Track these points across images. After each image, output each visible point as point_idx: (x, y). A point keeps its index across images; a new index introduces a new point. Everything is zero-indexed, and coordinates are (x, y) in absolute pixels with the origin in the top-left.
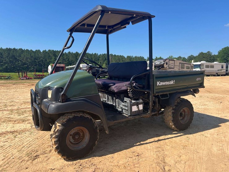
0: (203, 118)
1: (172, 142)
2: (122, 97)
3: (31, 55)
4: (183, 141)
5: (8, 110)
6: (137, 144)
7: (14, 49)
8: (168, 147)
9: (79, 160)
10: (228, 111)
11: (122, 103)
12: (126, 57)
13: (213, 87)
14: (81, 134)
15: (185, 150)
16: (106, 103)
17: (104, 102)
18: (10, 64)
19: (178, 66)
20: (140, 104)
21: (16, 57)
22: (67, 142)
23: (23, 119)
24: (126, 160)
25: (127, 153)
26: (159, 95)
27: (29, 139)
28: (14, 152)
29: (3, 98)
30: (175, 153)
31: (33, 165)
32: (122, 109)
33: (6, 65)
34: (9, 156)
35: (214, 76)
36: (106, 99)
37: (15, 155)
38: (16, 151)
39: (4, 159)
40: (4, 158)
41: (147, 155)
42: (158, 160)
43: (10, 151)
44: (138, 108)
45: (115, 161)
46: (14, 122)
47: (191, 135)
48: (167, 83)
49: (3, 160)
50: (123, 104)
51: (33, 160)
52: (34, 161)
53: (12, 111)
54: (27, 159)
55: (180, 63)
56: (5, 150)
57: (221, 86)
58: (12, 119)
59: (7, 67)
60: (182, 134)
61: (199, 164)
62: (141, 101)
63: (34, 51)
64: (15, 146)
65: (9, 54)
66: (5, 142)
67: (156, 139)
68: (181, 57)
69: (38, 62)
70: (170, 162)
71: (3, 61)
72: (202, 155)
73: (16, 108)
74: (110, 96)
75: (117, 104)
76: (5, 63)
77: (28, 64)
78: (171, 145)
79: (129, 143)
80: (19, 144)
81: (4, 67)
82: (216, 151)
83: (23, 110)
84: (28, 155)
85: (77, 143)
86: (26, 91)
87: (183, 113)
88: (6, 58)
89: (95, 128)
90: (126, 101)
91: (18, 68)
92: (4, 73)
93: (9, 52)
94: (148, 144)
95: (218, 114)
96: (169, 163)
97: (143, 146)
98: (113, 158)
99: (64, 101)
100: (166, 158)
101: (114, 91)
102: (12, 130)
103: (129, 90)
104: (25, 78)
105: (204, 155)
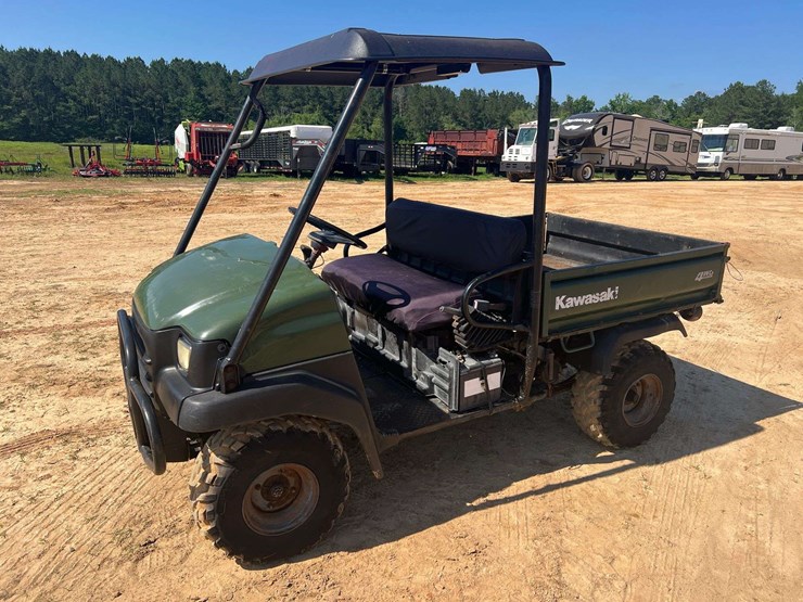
0: (705, 390)
1: (591, 496)
2: (431, 346)
3: (109, 77)
4: (629, 495)
5: (43, 330)
6: (474, 504)
7: (49, 53)
8: (578, 519)
9: (285, 565)
10: (796, 358)
11: (430, 364)
12: (458, 94)
13: (759, 238)
14: (292, 481)
15: (629, 532)
16: (378, 352)
17: (371, 346)
18: (37, 111)
19: (645, 140)
20: (493, 370)
21: (56, 83)
22: (247, 511)
23: (99, 375)
24: (437, 570)
25: (442, 539)
26: (559, 340)
27: (122, 467)
28: (75, 524)
29: (22, 270)
30: (596, 546)
31: (138, 579)
32: (431, 384)
33: (23, 113)
34: (59, 541)
35: (773, 177)
36: (377, 336)
37: (79, 536)
38: (80, 517)
39: (44, 553)
40: (41, 548)
41: (506, 551)
42: (537, 574)
43: (61, 518)
44: (486, 384)
45: (400, 572)
46: (66, 390)
47: (659, 466)
48: (591, 299)
49: (39, 557)
50: (434, 366)
51: (137, 560)
52: (140, 563)
53: (56, 332)
54: (116, 552)
55: (652, 130)
56: (45, 514)
57: (791, 231)
58: (59, 376)
59: (25, 120)
60: (627, 462)
61: (669, 596)
62: (496, 360)
63: (122, 61)
64: (75, 497)
65: (30, 70)
66: (42, 479)
67: (540, 481)
68: (659, 101)
69: (137, 105)
70: (577, 581)
71: (9, 97)
72: (684, 555)
73: (68, 319)
74: (390, 333)
75: (414, 364)
76: (20, 106)
77: (102, 112)
78: (586, 511)
79: (450, 499)
80: (88, 487)
81: (16, 120)
82: (732, 538)
83: (94, 331)
84: (120, 537)
85: (276, 508)
86: (99, 234)
87: (639, 391)
88: (22, 87)
89: (335, 464)
90: (443, 359)
91: (67, 126)
92: (18, 143)
93: (31, 64)
94: (511, 505)
95: (763, 372)
96: (574, 586)
97: (494, 511)
98: (393, 557)
99: (232, 386)
100: (567, 564)
101: (406, 326)
102: (63, 423)
103: (455, 324)
104: (94, 173)
105: (690, 558)
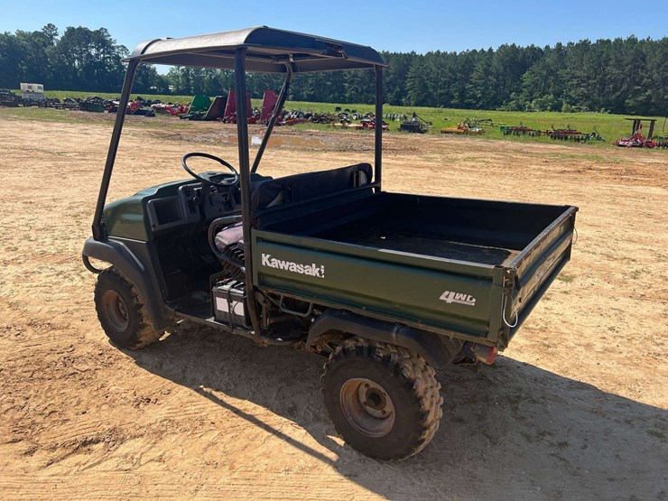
18: (661, 90)
20: (238, 299)
33: (649, 92)
48: (295, 268)
62: (240, 292)
76: (646, 87)
81: (641, 98)
88: (655, 71)
